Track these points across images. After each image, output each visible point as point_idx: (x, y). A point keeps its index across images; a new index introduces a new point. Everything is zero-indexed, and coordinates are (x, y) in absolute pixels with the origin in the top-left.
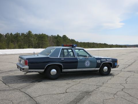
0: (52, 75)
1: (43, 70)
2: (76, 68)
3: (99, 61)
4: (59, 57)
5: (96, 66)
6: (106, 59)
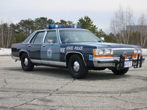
3: (63, 50)
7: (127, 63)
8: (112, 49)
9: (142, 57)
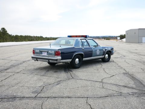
0: (76, 65)
1: (71, 60)
2: (91, 57)
3: (104, 50)
4: (80, 47)
5: (102, 54)
6: (108, 47)
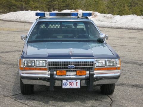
7: (68, 83)
8: (47, 59)
9: (93, 75)
